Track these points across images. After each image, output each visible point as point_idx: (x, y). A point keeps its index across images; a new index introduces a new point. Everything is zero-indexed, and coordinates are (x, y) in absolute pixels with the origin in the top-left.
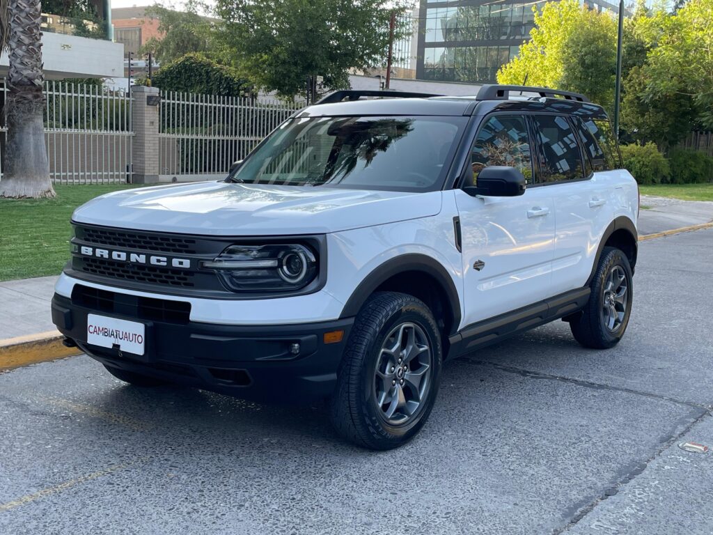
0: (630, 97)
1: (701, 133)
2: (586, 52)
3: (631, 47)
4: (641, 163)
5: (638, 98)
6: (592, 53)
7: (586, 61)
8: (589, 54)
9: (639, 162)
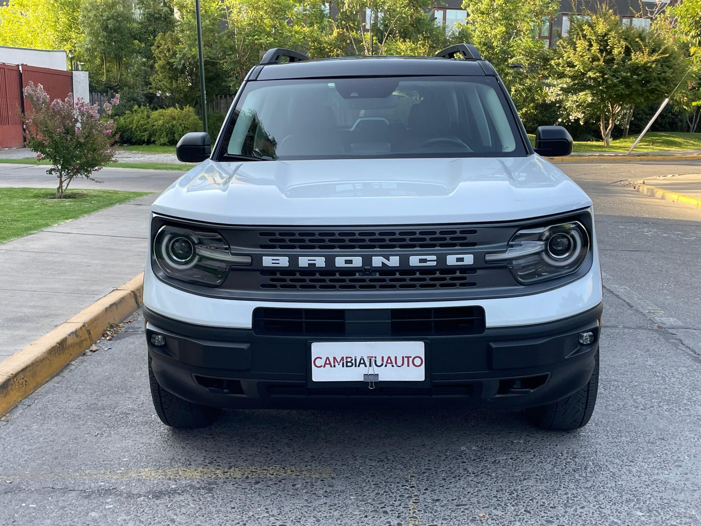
0: (161, 62)
1: (221, 97)
2: (107, 16)
3: (150, 14)
4: (183, 126)
5: (169, 63)
6: (113, 17)
7: (110, 26)
8: (111, 19)
9: (180, 125)
